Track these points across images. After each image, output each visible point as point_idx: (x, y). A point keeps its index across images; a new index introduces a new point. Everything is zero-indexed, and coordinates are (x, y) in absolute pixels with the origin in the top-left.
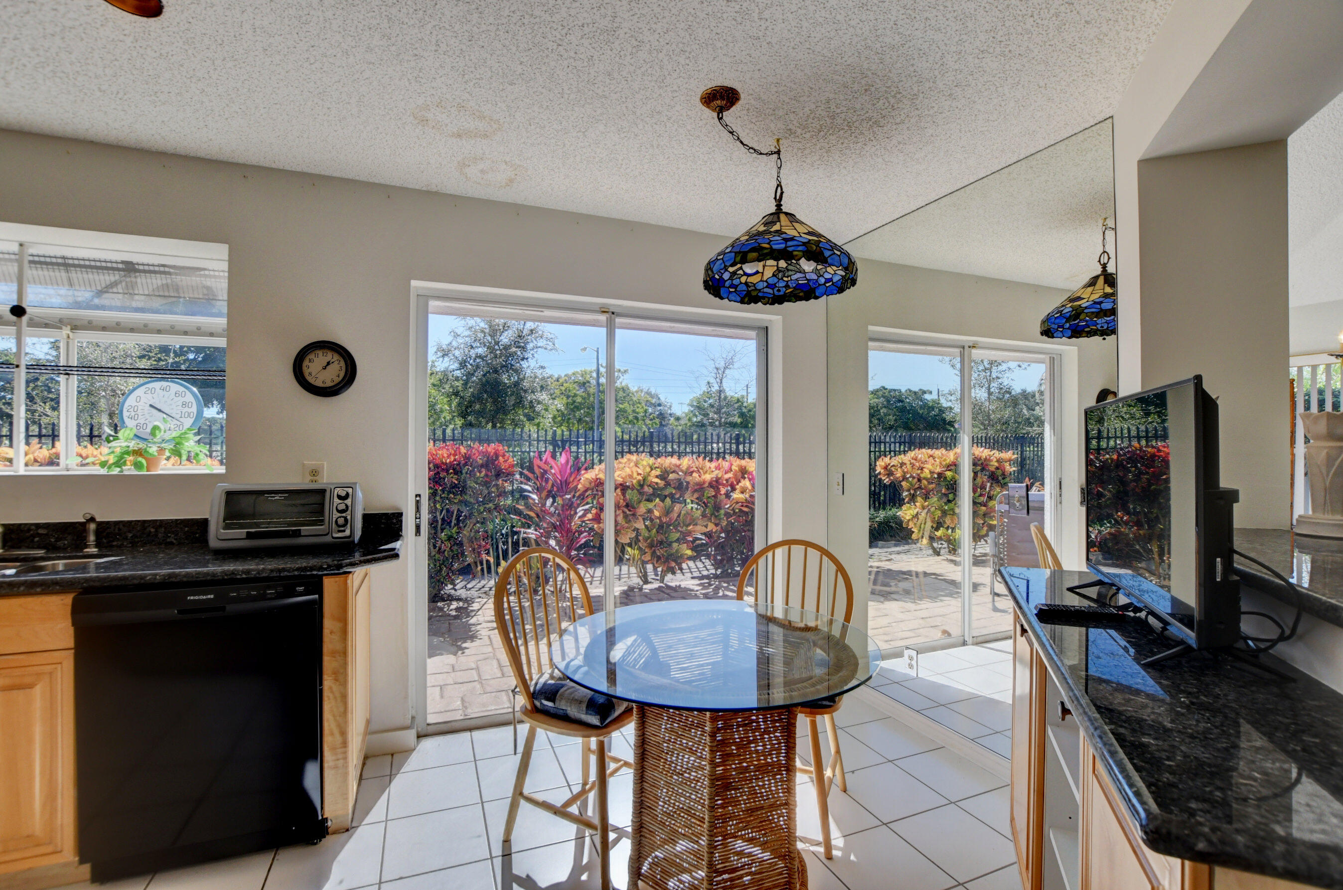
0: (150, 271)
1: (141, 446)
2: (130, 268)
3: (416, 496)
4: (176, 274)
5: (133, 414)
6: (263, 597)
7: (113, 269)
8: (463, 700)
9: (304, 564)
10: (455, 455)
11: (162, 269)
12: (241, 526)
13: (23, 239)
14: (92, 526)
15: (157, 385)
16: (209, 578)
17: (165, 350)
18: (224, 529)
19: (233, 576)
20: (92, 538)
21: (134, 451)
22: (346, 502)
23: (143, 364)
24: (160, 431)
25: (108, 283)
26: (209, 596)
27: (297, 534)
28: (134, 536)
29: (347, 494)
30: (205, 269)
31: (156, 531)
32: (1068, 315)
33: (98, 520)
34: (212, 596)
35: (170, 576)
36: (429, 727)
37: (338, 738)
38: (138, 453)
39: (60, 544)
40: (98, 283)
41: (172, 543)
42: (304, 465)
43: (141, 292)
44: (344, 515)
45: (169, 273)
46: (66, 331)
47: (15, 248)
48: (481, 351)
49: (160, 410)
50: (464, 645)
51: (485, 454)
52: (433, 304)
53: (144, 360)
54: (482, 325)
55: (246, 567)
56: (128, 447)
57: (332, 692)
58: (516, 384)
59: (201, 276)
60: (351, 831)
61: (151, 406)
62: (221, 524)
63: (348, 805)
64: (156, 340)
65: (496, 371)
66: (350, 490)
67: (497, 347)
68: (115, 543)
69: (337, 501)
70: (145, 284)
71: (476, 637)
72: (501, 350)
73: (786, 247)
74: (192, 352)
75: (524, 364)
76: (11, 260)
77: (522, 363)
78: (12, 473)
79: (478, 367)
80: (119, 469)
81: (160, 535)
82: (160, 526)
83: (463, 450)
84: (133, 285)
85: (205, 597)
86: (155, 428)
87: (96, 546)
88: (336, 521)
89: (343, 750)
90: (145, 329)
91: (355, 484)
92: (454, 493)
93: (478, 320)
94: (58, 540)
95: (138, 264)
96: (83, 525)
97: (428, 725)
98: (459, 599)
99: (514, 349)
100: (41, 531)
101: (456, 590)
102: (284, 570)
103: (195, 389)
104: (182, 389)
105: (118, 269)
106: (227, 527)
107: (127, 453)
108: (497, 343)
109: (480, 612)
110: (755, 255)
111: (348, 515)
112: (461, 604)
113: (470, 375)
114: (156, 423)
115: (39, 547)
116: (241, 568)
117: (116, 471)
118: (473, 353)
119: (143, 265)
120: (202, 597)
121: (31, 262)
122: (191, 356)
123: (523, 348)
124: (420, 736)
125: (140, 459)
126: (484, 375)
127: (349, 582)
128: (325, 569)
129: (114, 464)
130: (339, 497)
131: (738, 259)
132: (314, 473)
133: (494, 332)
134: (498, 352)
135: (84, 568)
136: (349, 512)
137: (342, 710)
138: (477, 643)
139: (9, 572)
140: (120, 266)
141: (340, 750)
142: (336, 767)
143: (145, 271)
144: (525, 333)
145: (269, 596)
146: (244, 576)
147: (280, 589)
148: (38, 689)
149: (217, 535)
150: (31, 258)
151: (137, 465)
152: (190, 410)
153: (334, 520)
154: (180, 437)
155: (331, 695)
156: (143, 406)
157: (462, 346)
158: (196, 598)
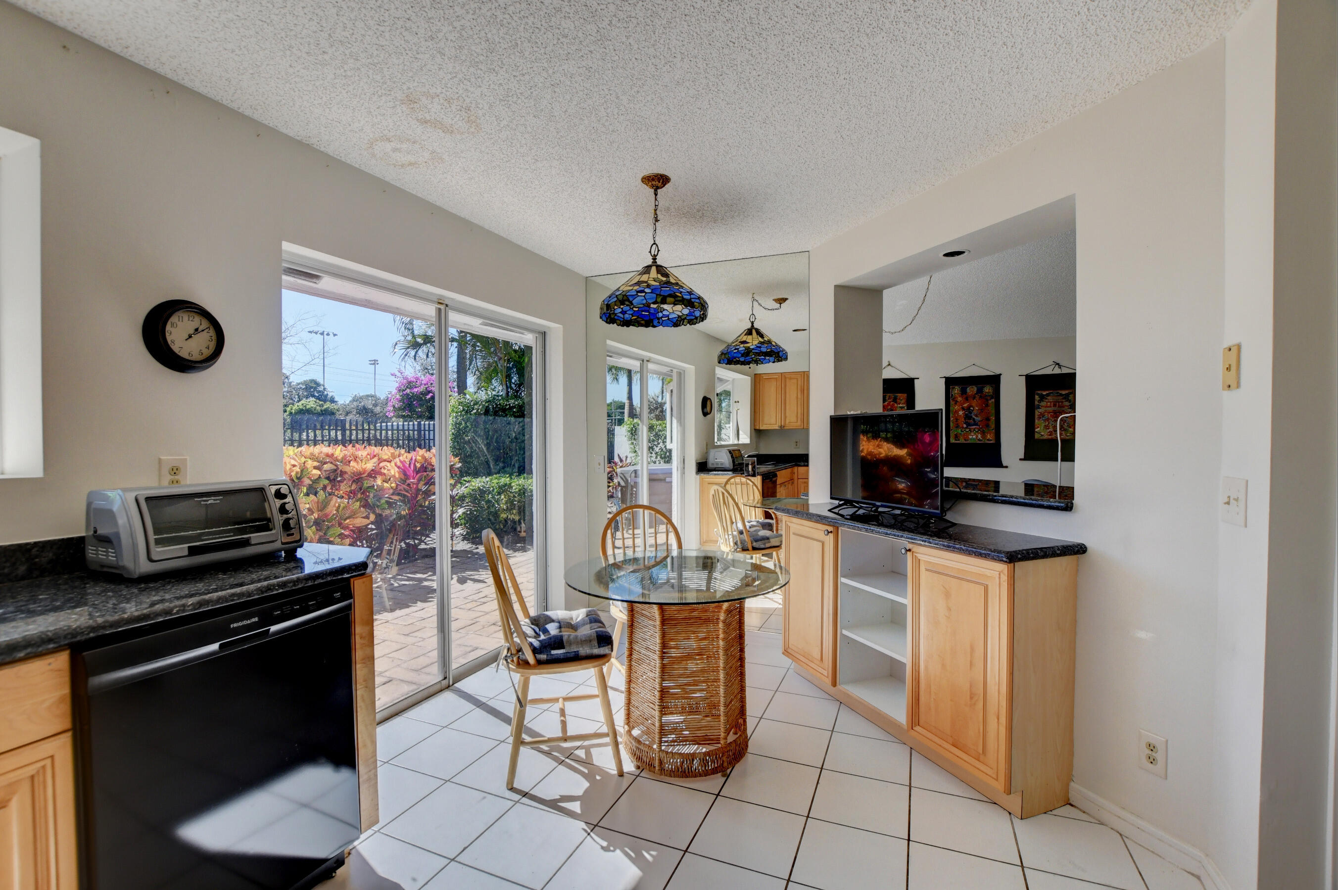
6: (306, 611)
12: (180, 543)
16: (245, 598)
18: (156, 546)
19: (269, 592)
22: (289, 501)
27: (246, 543)
32: (743, 352)
35: (201, 603)
44: (291, 516)
57: (364, 701)
62: (151, 540)
69: (277, 501)
73: (691, 299)
88: (285, 524)
110: (672, 300)
111: (294, 515)
128: (354, 570)
130: (281, 496)
131: (659, 300)
132: (175, 471)
136: (294, 512)
142: (368, 780)
145: (311, 608)
146: (281, 590)
147: (319, 599)
149: (150, 556)
153: (281, 523)
155: (362, 704)
158: (240, 624)
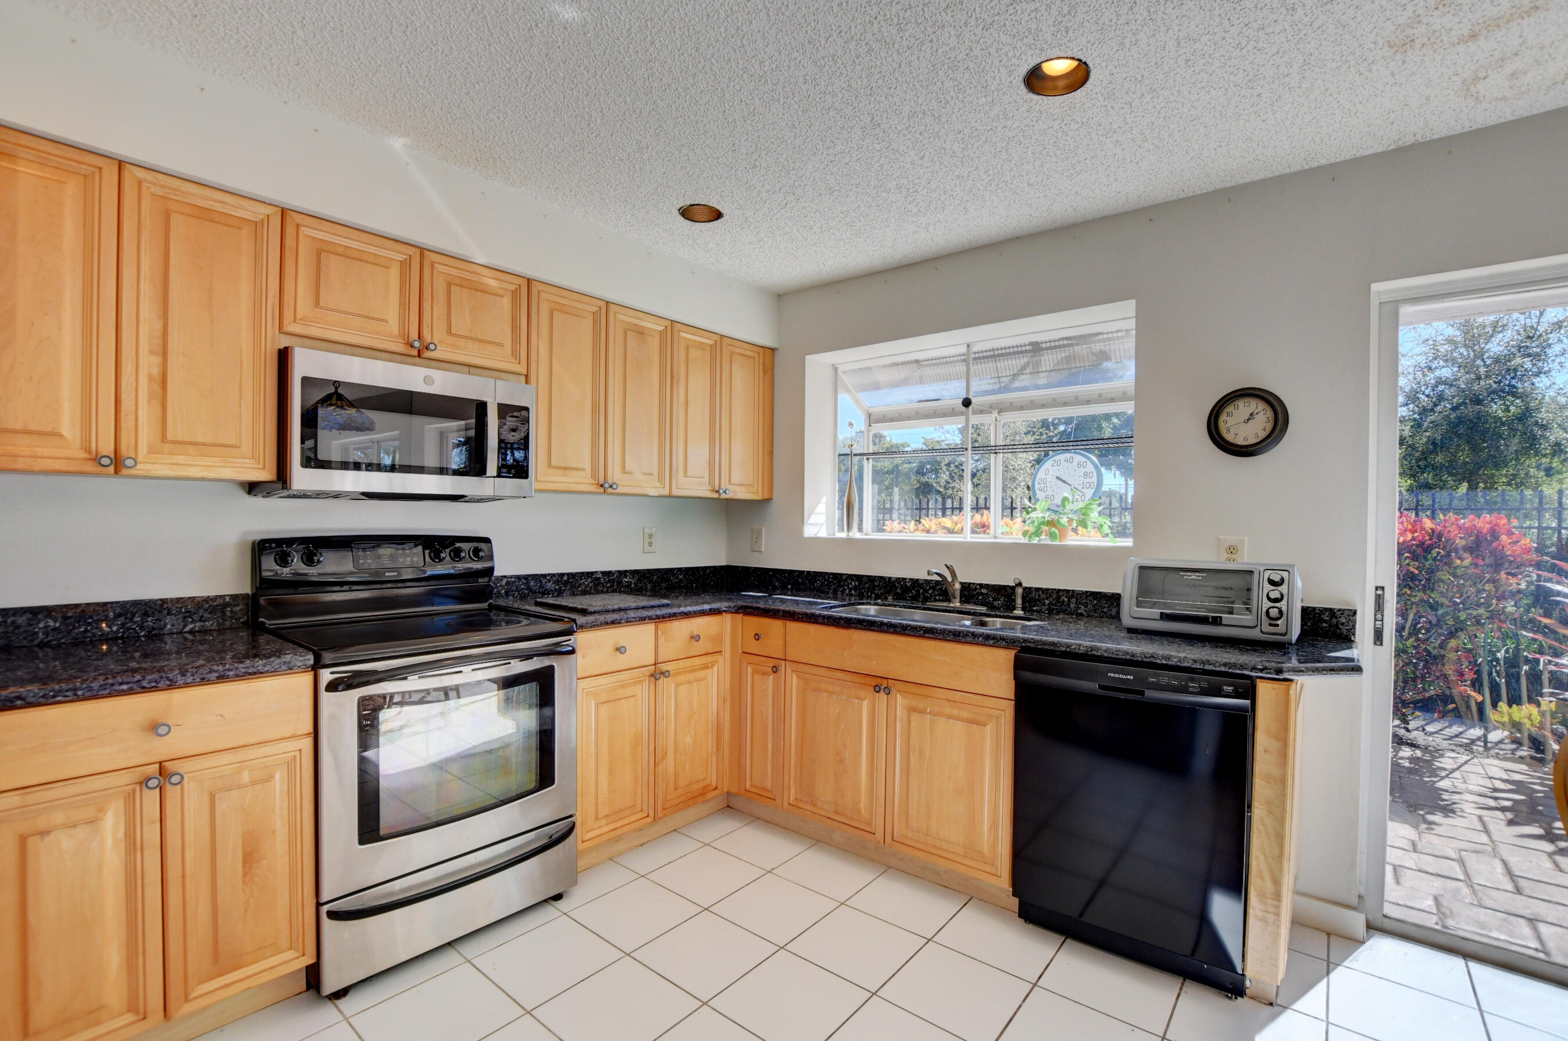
0: (1054, 346)
1: (1053, 517)
2: (1037, 348)
3: (1377, 588)
4: (1078, 345)
5: (1043, 486)
6: (1184, 690)
7: (1022, 352)
8: (1436, 899)
9: (1233, 660)
10: (1413, 531)
11: (1066, 342)
12: (1153, 605)
13: (968, 341)
14: (1019, 591)
15: (1062, 457)
16: (1128, 657)
17: (1045, 424)
18: (1138, 606)
19: (1153, 660)
20: (1019, 601)
21: (1048, 521)
22: (1280, 588)
23: (1030, 439)
24: (1069, 502)
25: (1022, 364)
26: (1129, 677)
27: (1216, 621)
28: (1051, 604)
29: (1282, 580)
30: (1102, 333)
31: (1069, 601)
33: (1024, 585)
34: (1132, 677)
35: (1092, 649)
36: (1386, 921)
37: (1270, 887)
38: (1051, 523)
39: (996, 603)
40: (1015, 368)
41: (1081, 615)
42: (1219, 539)
43: (1044, 369)
44: (1277, 605)
45: (1071, 345)
46: (995, 414)
47: (963, 349)
48: (1446, 373)
49: (1064, 482)
50: (1430, 817)
51: (1468, 531)
52: (1406, 310)
53: (1029, 436)
54: (1450, 332)
55: (1167, 652)
56: (1044, 518)
57: (1264, 824)
58: (1524, 416)
59: (1100, 341)
60: (1276, 1009)
61: (1058, 478)
62: (1134, 601)
63: (1277, 975)
64: (1037, 415)
65: (1478, 401)
66: (1285, 575)
67: (1479, 362)
68: (1035, 608)
69: (1268, 587)
70: (1048, 360)
71: (1453, 812)
72: (1487, 366)
74: (1063, 424)
75: (1541, 382)
76: (957, 361)
77: (1536, 380)
78: (962, 540)
79: (1441, 398)
80: (1038, 539)
81: (1072, 606)
82: (1072, 596)
83: (1428, 524)
84: (1038, 364)
85: (1124, 677)
86: (1065, 499)
87: (1023, 609)
88: (1267, 612)
89: (1275, 903)
90: (1032, 405)
91: (1293, 566)
92: (1410, 588)
93: (1440, 325)
94: (995, 599)
95: (1042, 343)
96: (1013, 588)
97: (1385, 916)
98: (1413, 745)
99: (1518, 360)
100: (984, 591)
101: (1408, 730)
102: (1209, 662)
103: (1094, 458)
104: (1083, 459)
105: (1026, 352)
106: (1139, 604)
107: (1043, 523)
108: (1480, 355)
109: (1457, 774)
111: (1283, 605)
112: (1418, 753)
113: (1424, 412)
114: (1066, 495)
115: (982, 605)
116: (1161, 653)
117: (1035, 541)
118: (1431, 378)
119: (1046, 342)
120: (1121, 676)
121: (975, 359)
122: (1062, 428)
123: (1538, 355)
124: (1372, 928)
125: (1053, 529)
126: (1454, 409)
127: (1292, 692)
128: (1261, 670)
129: (1033, 533)
130: (1272, 582)
132: (1232, 550)
133: (1472, 336)
134: (1482, 370)
135: (1012, 628)
136: (1284, 603)
137: (1276, 852)
138: (1457, 821)
139: (968, 623)
140: (1028, 348)
141: (1270, 902)
142: (1263, 920)
143: (1047, 349)
144: (1541, 329)
145: (1191, 689)
146: (1164, 662)
147: (1204, 685)
148: (988, 727)
149: (1130, 612)
150: (974, 356)
151: (1052, 536)
152: (1090, 480)
153: (1264, 610)
154: (1085, 508)
155: (1261, 827)
156: (1051, 479)
157: (1411, 370)
158: (1117, 676)
